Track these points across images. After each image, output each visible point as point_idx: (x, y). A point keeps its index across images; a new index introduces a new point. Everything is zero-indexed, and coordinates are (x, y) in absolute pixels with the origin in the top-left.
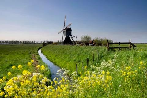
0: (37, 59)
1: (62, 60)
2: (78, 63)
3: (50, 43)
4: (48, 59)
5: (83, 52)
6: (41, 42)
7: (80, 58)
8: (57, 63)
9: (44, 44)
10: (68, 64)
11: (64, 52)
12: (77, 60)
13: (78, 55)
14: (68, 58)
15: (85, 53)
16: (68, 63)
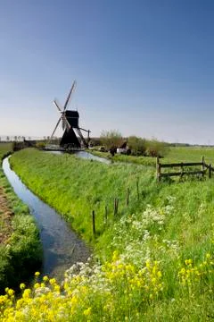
0: (5, 190)
1: (59, 194)
2: (96, 205)
3: (30, 144)
4: (28, 188)
5: (105, 179)
6: (8, 138)
7: (100, 192)
8: (49, 201)
9: (17, 146)
10: (73, 206)
11: (63, 173)
12: (94, 197)
13: (95, 183)
14: (72, 189)
15: (111, 182)
16: (74, 203)
